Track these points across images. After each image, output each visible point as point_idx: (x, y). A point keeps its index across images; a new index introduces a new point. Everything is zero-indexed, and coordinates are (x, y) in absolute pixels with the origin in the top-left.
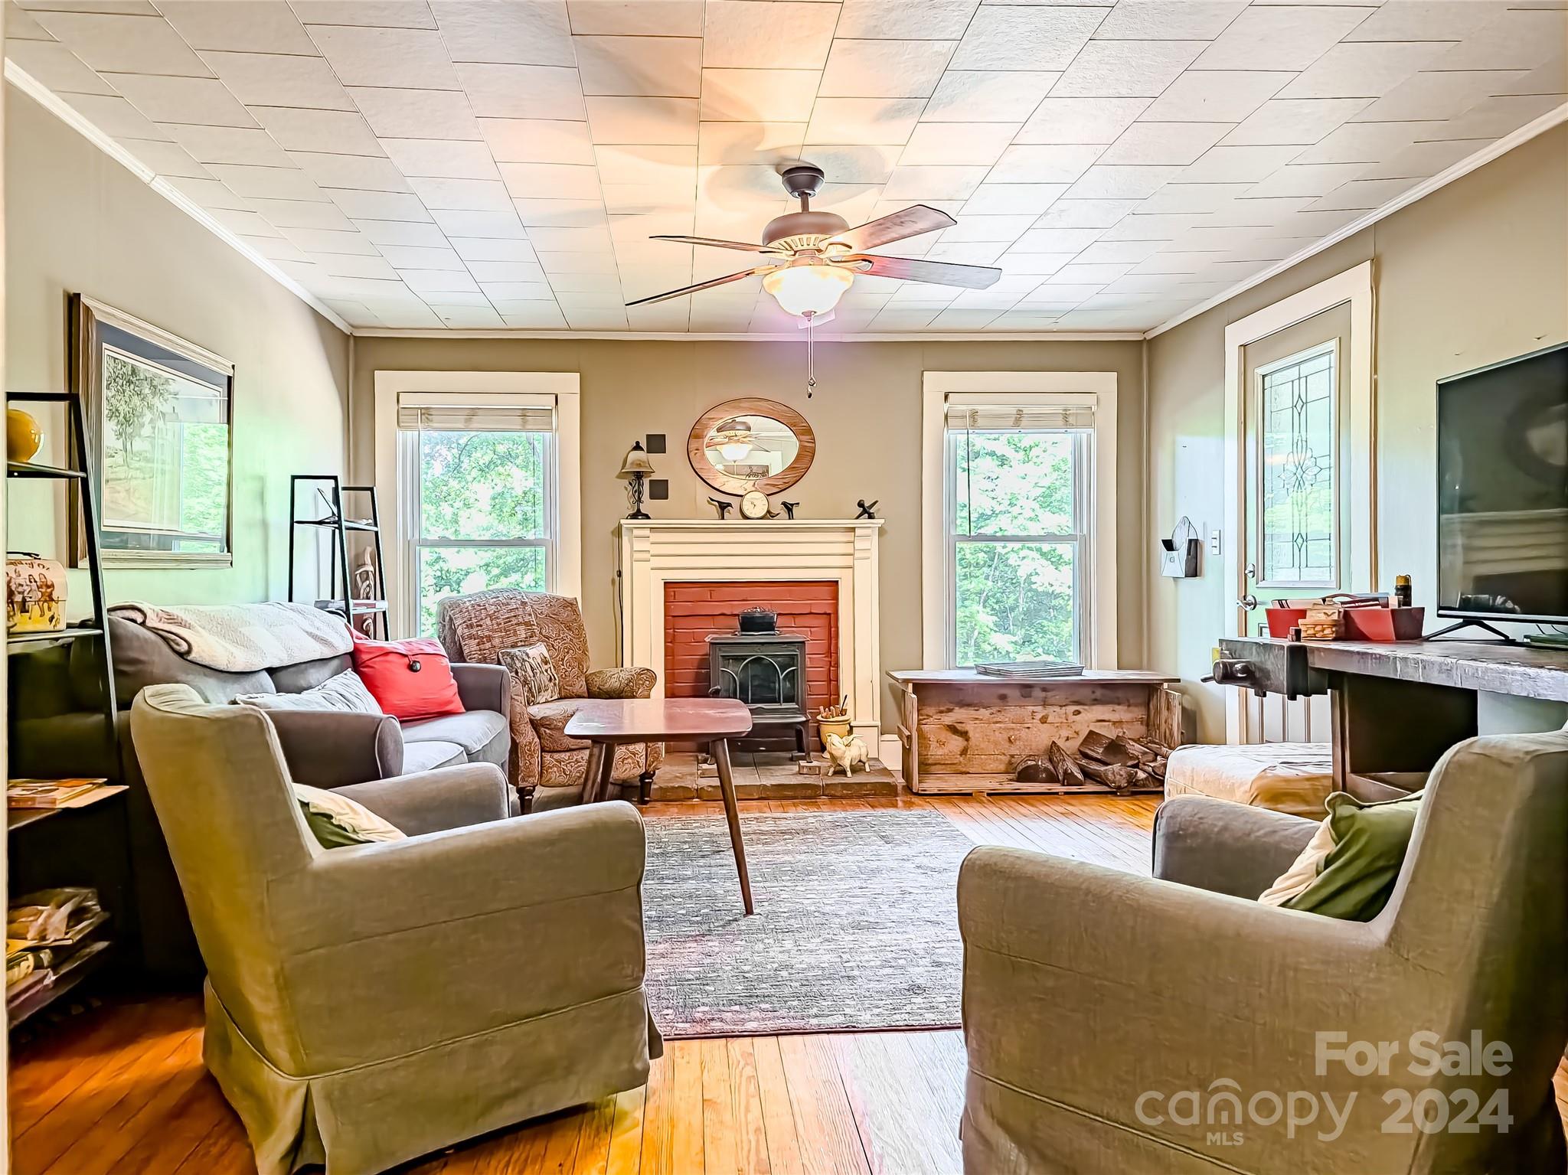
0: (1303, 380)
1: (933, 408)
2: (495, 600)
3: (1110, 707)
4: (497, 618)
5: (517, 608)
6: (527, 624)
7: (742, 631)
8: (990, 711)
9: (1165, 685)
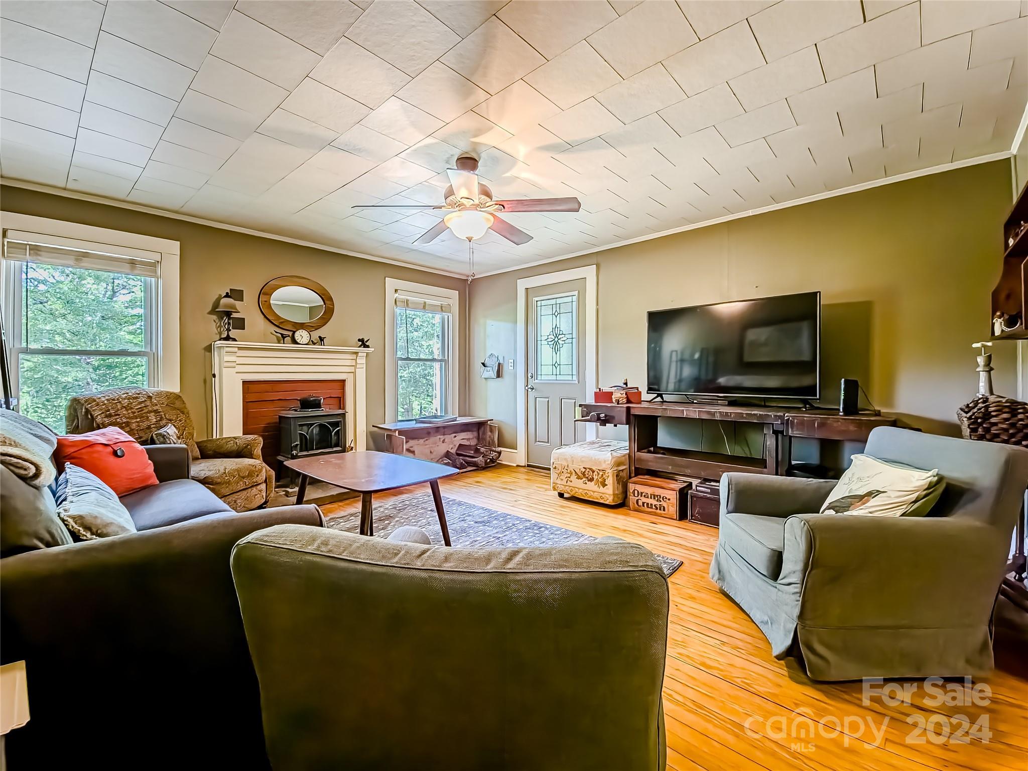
0: (558, 305)
1: (390, 296)
2: (126, 395)
3: (466, 433)
4: (131, 408)
5: (145, 401)
6: (156, 412)
7: (301, 409)
8: (424, 440)
9: (489, 422)
